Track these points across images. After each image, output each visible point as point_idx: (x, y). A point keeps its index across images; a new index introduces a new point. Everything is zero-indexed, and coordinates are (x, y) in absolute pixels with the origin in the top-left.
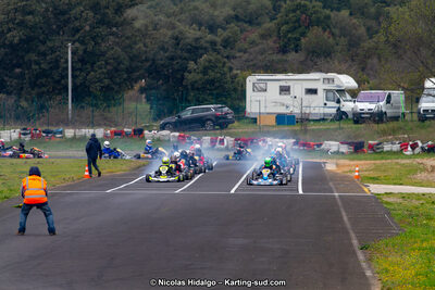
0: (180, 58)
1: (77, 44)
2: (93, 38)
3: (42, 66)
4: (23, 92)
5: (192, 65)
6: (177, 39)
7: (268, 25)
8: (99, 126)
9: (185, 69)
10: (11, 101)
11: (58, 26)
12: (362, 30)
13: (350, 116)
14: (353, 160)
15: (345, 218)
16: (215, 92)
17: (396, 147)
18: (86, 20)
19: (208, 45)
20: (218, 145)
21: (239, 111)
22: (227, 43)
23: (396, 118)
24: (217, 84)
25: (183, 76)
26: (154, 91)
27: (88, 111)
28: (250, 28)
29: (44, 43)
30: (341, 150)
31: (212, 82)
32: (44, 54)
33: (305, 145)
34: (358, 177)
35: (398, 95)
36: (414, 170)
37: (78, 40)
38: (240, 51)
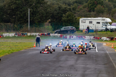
0: (61, 13)
1: (31, 9)
2: (36, 7)
3: (21, 15)
4: (15, 23)
5: (64, 15)
6: (60, 8)
7: (85, 4)
8: (37, 32)
9: (62, 16)
10: (12, 25)
11: (26, 4)
12: (112, 6)
13: (110, 30)
14: (111, 42)
15: (111, 59)
16: (70, 23)
18: (34, 2)
19: (68, 9)
20: (71, 38)
21: (78, 28)
22: (74, 9)
24: (71, 21)
25: (61, 18)
26: (53, 23)
27: (34, 28)
28: (80, 5)
29: (21, 9)
30: (107, 40)
31: (70, 20)
32: (22, 12)
33: (96, 38)
34: (113, 47)
37: (31, 8)
38: (77, 11)
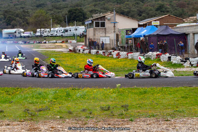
12: (22, 21)
13: (23, 37)
17: (33, 42)
23: (32, 37)
33: (15, 42)
35: (32, 32)
36: (39, 46)
